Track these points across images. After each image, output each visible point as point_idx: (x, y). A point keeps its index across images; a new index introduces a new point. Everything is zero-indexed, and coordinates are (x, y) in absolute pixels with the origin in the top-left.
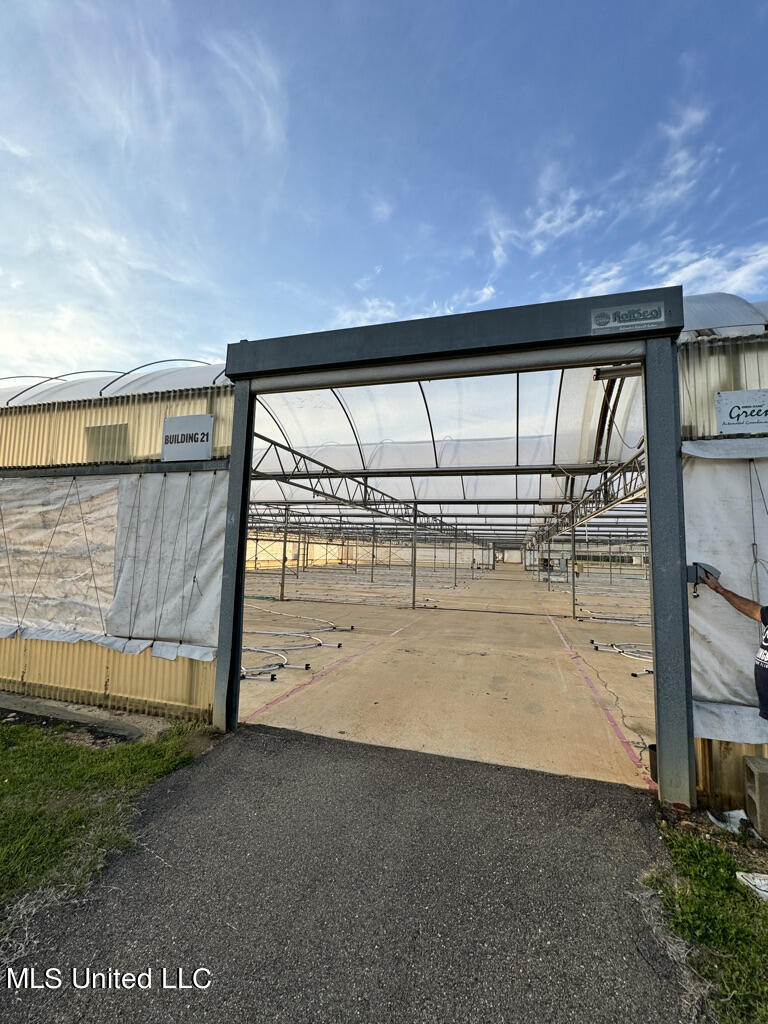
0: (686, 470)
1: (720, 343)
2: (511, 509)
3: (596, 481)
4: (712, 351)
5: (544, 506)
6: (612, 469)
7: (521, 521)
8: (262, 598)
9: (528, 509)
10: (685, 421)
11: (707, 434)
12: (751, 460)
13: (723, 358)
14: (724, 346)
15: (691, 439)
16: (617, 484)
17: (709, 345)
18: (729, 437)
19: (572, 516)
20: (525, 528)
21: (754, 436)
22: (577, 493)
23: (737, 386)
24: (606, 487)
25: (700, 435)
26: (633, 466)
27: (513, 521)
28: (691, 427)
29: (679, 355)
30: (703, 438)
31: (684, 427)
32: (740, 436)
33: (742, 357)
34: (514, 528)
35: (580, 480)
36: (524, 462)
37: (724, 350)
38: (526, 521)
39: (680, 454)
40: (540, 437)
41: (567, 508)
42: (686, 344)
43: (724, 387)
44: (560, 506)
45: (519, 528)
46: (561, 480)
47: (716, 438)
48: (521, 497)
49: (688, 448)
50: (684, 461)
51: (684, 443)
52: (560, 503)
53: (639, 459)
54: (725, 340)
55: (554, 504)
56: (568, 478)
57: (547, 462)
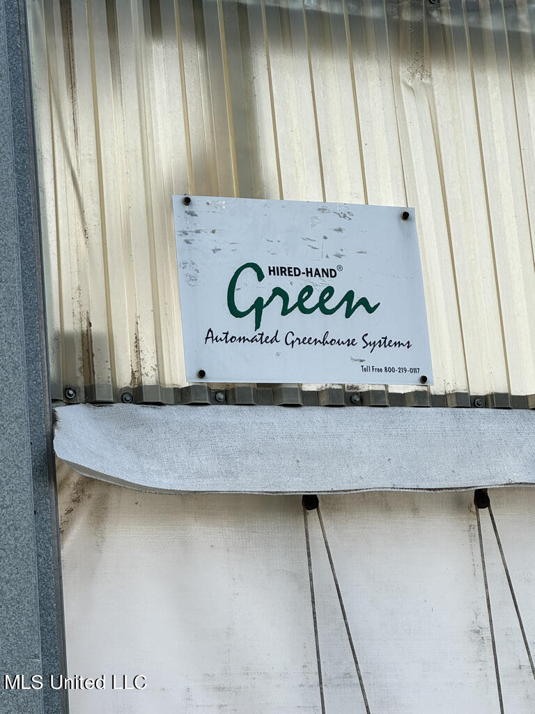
4: (156, 16)
11: (149, 380)
14: (198, 4)
15: (91, 398)
18: (229, 395)
23: (249, 182)
25: (124, 380)
28: (87, 338)
29: (33, 5)
31: (64, 340)
32: (268, 394)
39: (47, 465)
43: (206, 180)
47: (184, 396)
49: (81, 436)
50: (65, 499)
51: (62, 411)
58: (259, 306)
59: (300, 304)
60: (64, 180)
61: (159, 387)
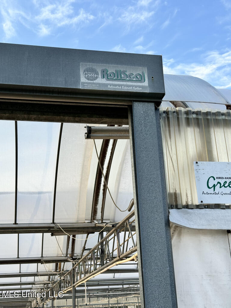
0: (174, 241)
1: (194, 116)
4: (188, 122)
7: (24, 279)
9: (32, 268)
10: (171, 187)
11: (190, 203)
12: (229, 232)
13: (197, 130)
14: (197, 119)
15: (177, 207)
17: (185, 116)
18: (208, 206)
22: (78, 250)
25: (184, 203)
26: (125, 226)
28: (175, 194)
29: (162, 122)
30: (187, 207)
31: (170, 194)
32: (217, 206)
33: (212, 131)
35: (80, 238)
36: (24, 220)
37: (198, 123)
39: (168, 223)
40: (40, 193)
41: (68, 266)
42: (167, 113)
43: (200, 158)
44: (62, 263)
46: (62, 239)
47: (198, 207)
48: (23, 255)
49: (175, 216)
50: (172, 230)
51: (171, 211)
52: (61, 261)
54: (198, 113)
57: (45, 219)
58: (214, 186)
59: (224, 185)
60: (169, 159)
61: (192, 205)
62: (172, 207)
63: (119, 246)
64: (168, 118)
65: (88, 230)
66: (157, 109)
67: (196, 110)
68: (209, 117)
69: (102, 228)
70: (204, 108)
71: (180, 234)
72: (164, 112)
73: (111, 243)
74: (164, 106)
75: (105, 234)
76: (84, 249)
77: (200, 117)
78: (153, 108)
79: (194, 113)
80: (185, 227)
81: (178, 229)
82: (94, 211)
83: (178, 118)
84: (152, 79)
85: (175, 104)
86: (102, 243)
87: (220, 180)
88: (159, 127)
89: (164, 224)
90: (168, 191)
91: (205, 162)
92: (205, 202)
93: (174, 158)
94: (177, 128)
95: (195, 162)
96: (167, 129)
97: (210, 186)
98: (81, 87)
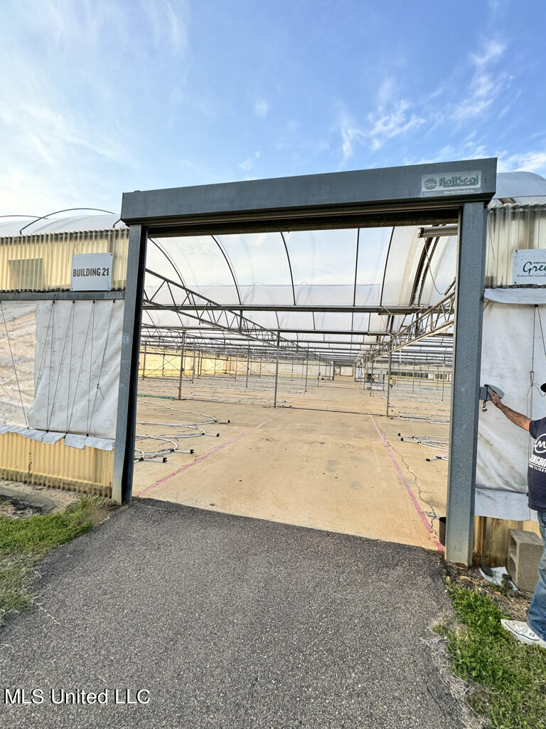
0: (485, 312)
1: (521, 210)
2: (347, 338)
3: (410, 319)
4: (514, 216)
5: (371, 337)
6: (423, 311)
7: (354, 346)
8: (165, 398)
9: (359, 338)
10: (488, 273)
11: (504, 284)
12: (536, 306)
13: (522, 222)
14: (524, 212)
15: (492, 287)
16: (426, 323)
17: (512, 211)
18: (521, 286)
19: (390, 344)
20: (356, 352)
21: (540, 287)
22: (396, 328)
23: (531, 246)
24: (417, 324)
25: (499, 284)
26: (438, 310)
27: (348, 346)
28: (492, 277)
29: (488, 217)
30: (501, 287)
31: (488, 278)
32: (530, 286)
33: (537, 222)
34: (349, 351)
35: (399, 318)
36: (359, 304)
37: (524, 216)
38: (358, 347)
39: (482, 299)
40: (372, 285)
41: (387, 339)
42: (494, 209)
43: (521, 246)
44: (382, 337)
45: (352, 351)
46: (385, 317)
47: (511, 287)
48: (355, 330)
49: (489, 294)
50: (485, 304)
51: (486, 290)
52: (382, 335)
53: (444, 303)
54: (524, 207)
55: (378, 335)
56: (389, 316)
57: (376, 304)
58: (530, 270)
59: (540, 269)
61: (506, 285)
62: (487, 288)
63: (432, 323)
64: (495, 215)
65: (406, 312)
66: (485, 207)
67: (523, 204)
68: (536, 210)
69: (417, 310)
70: (531, 202)
71: (491, 307)
72: (492, 209)
73: (425, 322)
74: (492, 204)
75: (420, 315)
76: (402, 326)
77: (527, 210)
78: (483, 206)
79: (521, 207)
80: (496, 302)
81: (491, 303)
82: (413, 298)
83: (505, 214)
84: (485, 181)
85: (502, 201)
86: (417, 322)
87: (536, 265)
88: (485, 223)
89: (479, 299)
90: (486, 275)
91: (525, 250)
92: (518, 283)
93: (495, 248)
94: (502, 222)
95: (514, 250)
96: (493, 223)
97: (526, 269)
98: (421, 196)
